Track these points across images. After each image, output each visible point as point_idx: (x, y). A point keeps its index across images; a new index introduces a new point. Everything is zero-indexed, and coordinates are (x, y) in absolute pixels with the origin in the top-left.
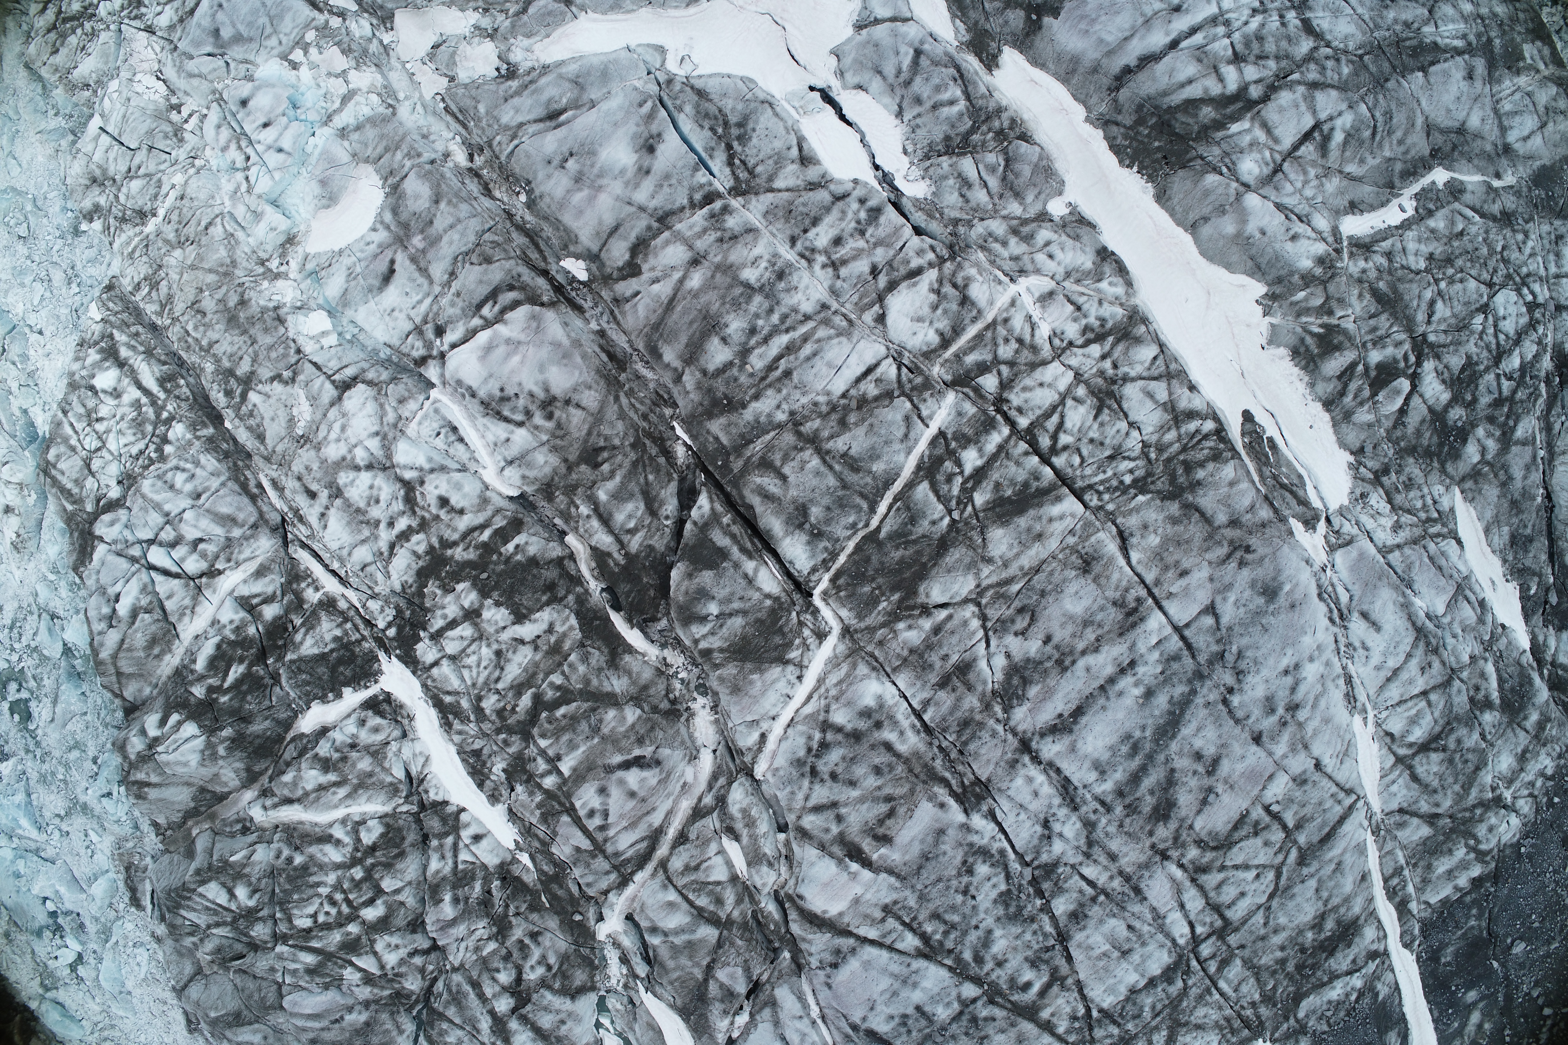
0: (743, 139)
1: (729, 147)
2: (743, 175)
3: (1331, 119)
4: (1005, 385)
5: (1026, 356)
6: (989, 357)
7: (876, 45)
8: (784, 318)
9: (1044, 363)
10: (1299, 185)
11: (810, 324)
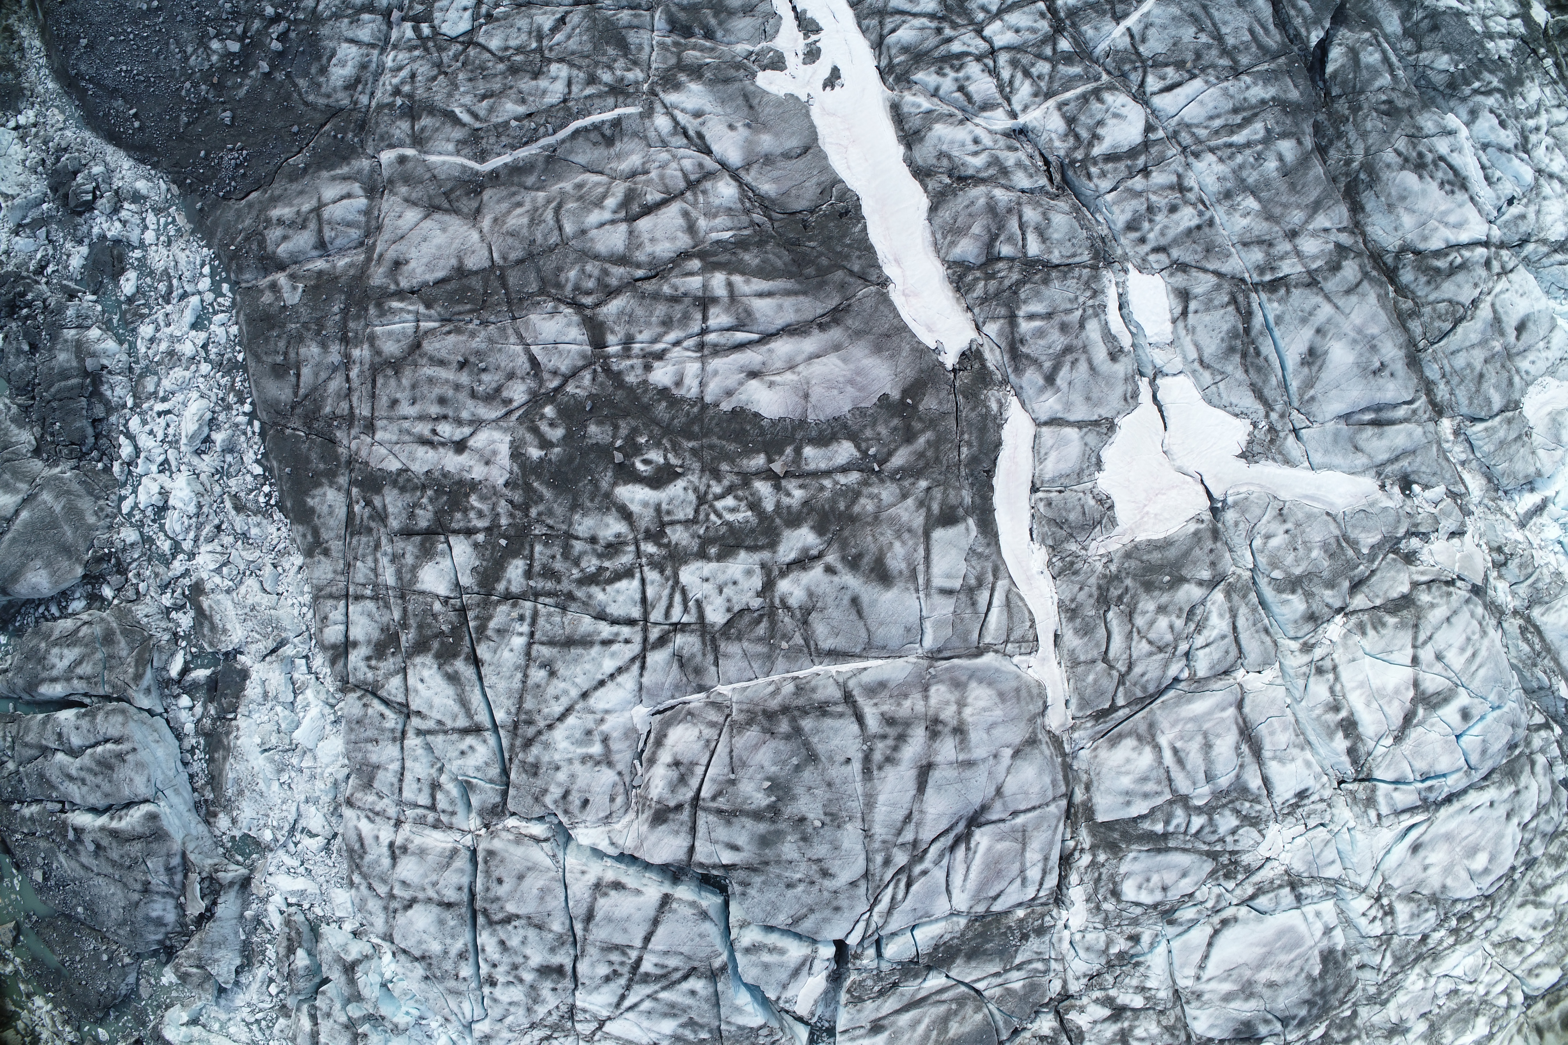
0: (1233, 334)
1: (1247, 331)
2: (1241, 298)
3: (613, 222)
4: (1051, 39)
5: (1025, 59)
6: (1061, 67)
7: (1088, 399)
8: (1231, 157)
9: (1008, 48)
10: (674, 165)
11: (1213, 143)
